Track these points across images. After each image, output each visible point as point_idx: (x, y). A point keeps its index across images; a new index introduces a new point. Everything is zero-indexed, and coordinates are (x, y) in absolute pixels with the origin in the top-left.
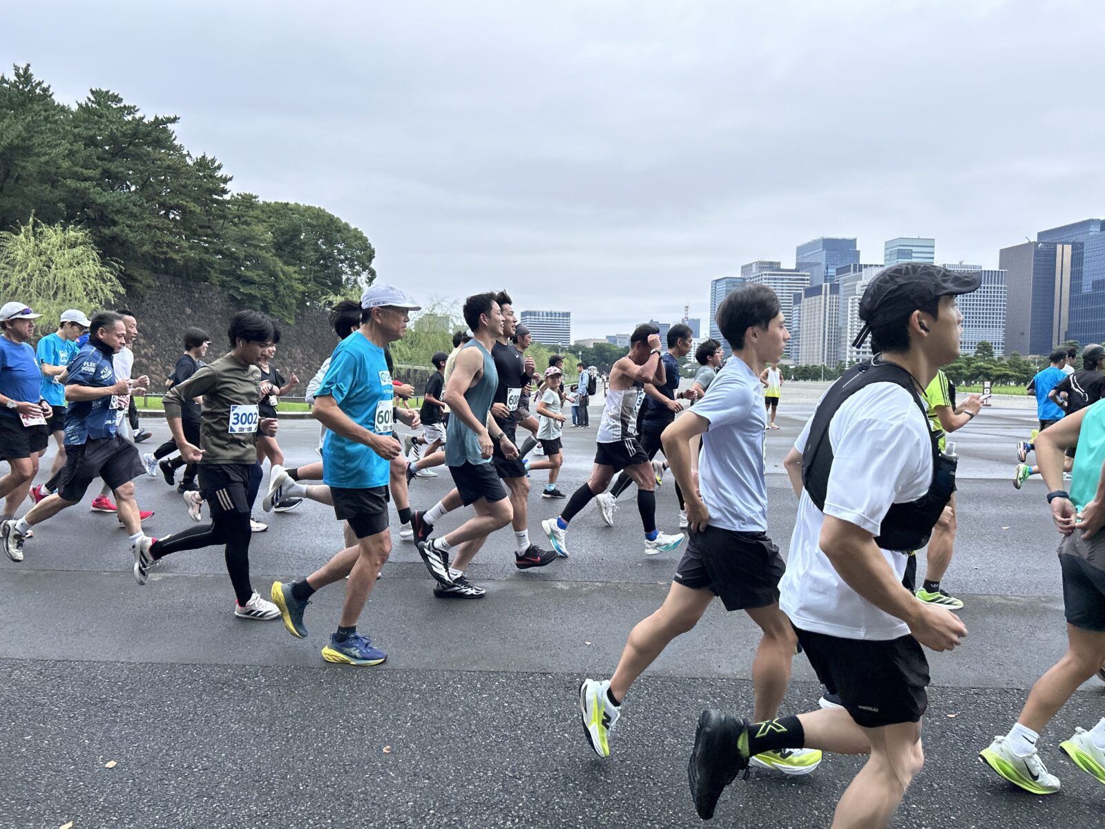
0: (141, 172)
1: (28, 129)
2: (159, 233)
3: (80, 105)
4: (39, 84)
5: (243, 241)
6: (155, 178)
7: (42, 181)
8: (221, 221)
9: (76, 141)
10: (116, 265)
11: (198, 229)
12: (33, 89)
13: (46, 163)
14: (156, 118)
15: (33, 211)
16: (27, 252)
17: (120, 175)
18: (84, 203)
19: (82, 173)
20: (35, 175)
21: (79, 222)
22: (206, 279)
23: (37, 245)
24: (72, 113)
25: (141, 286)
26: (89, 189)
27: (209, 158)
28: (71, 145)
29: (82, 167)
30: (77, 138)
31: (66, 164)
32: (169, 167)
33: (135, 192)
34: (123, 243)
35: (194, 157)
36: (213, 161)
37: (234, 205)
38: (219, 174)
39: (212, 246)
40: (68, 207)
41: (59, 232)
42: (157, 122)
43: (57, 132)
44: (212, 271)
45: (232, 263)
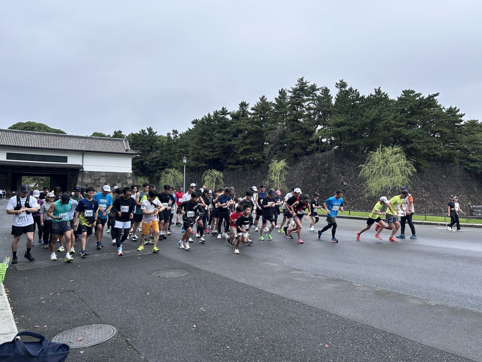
0: (423, 120)
1: (379, 112)
2: (430, 144)
3: (399, 98)
4: (384, 93)
5: (470, 142)
6: (429, 121)
7: (385, 130)
8: (459, 135)
9: (397, 112)
10: (413, 160)
11: (448, 140)
12: (382, 96)
13: (386, 123)
14: (429, 96)
15: (381, 142)
16: (379, 158)
17: (414, 122)
18: (400, 136)
19: (399, 124)
20: (382, 128)
21: (398, 144)
22: (452, 162)
23: (383, 155)
24: (395, 102)
25: (423, 167)
26: (402, 130)
27: (453, 107)
28: (395, 114)
29: (399, 122)
30: (397, 111)
31: (393, 122)
32: (435, 115)
33: (420, 128)
34: (415, 150)
35: (446, 108)
36: (455, 108)
37: (466, 126)
38: (458, 114)
39: (455, 146)
40: (394, 139)
41: (391, 149)
42: (430, 97)
43: (390, 110)
44: (455, 158)
45: (465, 153)
